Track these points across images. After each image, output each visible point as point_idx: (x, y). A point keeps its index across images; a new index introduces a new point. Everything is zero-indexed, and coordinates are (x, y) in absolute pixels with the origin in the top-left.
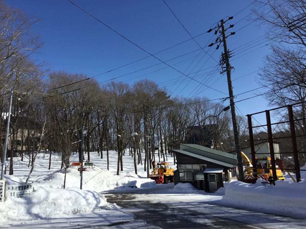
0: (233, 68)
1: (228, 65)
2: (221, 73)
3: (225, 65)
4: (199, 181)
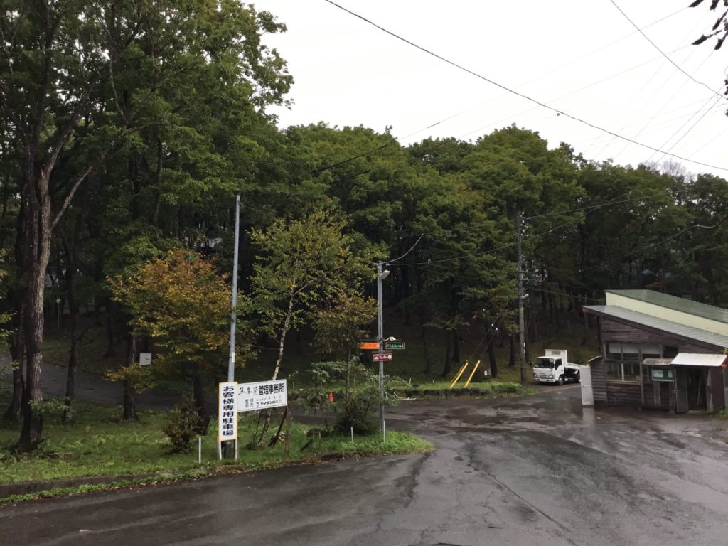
4: (659, 385)
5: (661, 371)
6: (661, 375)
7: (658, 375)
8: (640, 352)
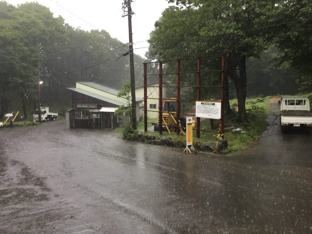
0: (134, 14)
1: (130, 9)
2: (123, 16)
3: (127, 9)
4: (95, 119)
5: (96, 114)
6: (96, 116)
7: (95, 115)
8: (88, 107)
